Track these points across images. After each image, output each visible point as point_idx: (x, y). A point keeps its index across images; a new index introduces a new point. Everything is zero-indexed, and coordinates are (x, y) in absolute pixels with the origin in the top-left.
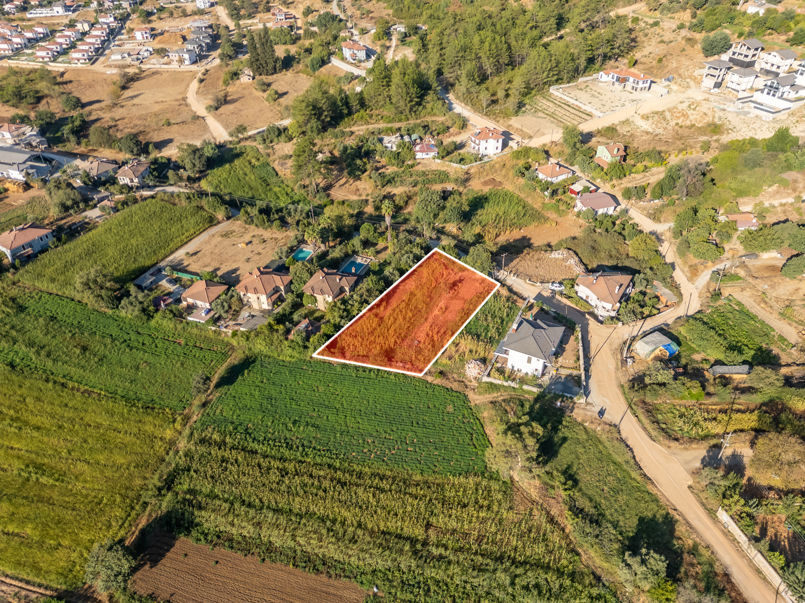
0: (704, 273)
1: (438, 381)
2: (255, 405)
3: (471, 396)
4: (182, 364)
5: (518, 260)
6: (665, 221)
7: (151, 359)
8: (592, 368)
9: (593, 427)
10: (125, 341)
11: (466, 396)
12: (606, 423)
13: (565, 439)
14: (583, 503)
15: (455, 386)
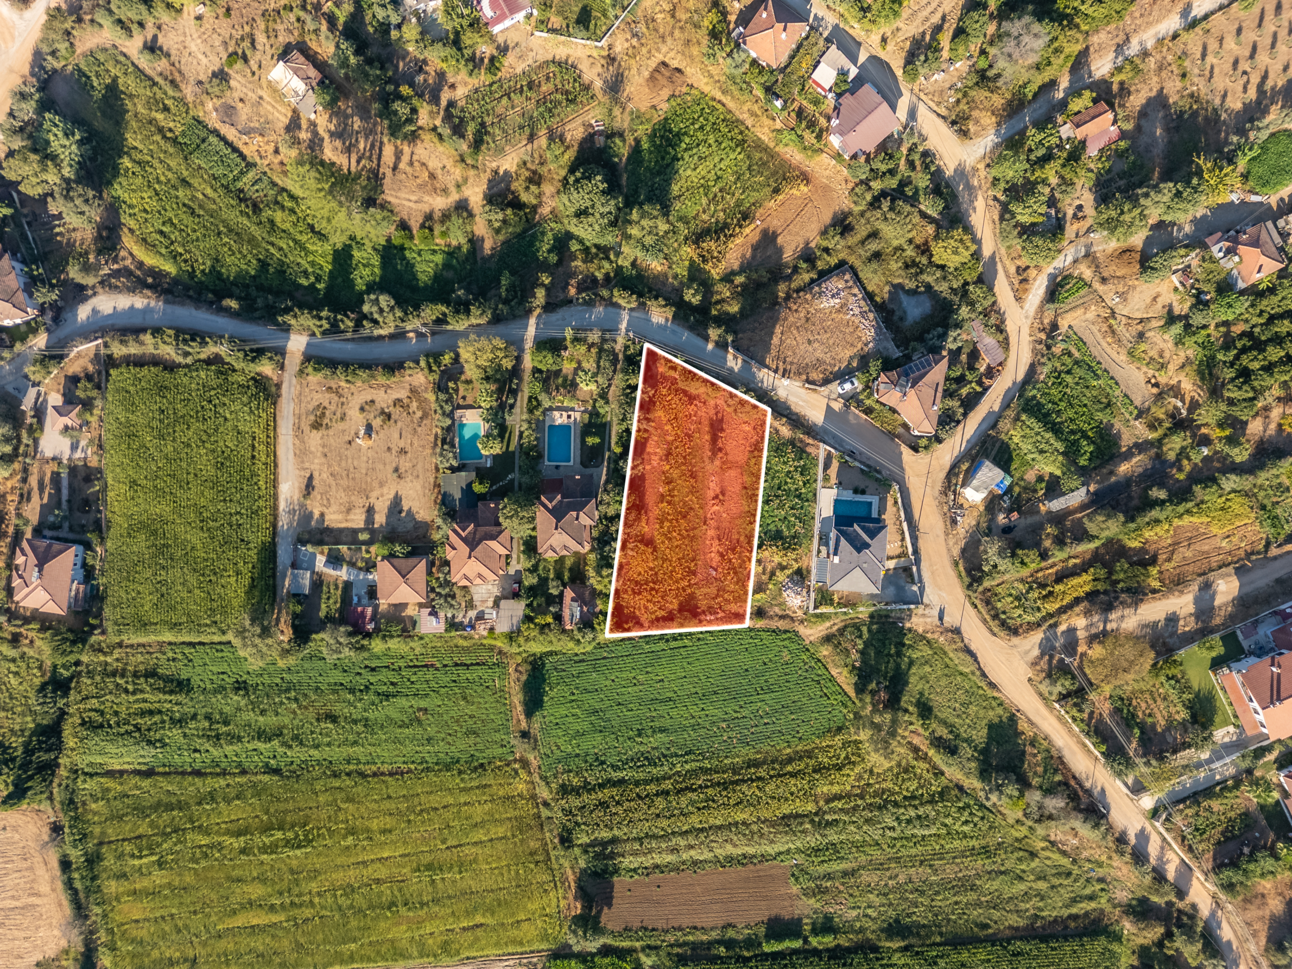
0: (1038, 283)
1: (760, 624)
2: (586, 726)
3: (802, 630)
4: (464, 698)
5: (778, 330)
6: (977, 134)
7: (423, 704)
8: (921, 543)
9: (936, 636)
10: (367, 687)
11: (796, 633)
12: (948, 630)
13: (911, 663)
14: (942, 732)
15: (781, 624)
